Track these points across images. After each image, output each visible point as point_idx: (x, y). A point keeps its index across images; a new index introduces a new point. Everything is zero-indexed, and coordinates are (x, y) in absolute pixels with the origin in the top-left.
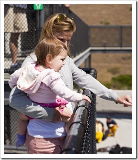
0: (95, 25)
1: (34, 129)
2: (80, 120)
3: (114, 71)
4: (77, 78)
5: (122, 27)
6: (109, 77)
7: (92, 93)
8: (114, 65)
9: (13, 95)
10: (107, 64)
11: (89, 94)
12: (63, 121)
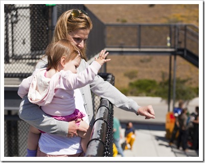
0: (111, 23)
1: (46, 145)
2: (99, 136)
3: (131, 75)
4: (94, 85)
5: (140, 26)
6: (126, 82)
7: (110, 103)
8: (132, 68)
9: (23, 106)
10: (124, 68)
11: (107, 105)
12: (78, 136)
